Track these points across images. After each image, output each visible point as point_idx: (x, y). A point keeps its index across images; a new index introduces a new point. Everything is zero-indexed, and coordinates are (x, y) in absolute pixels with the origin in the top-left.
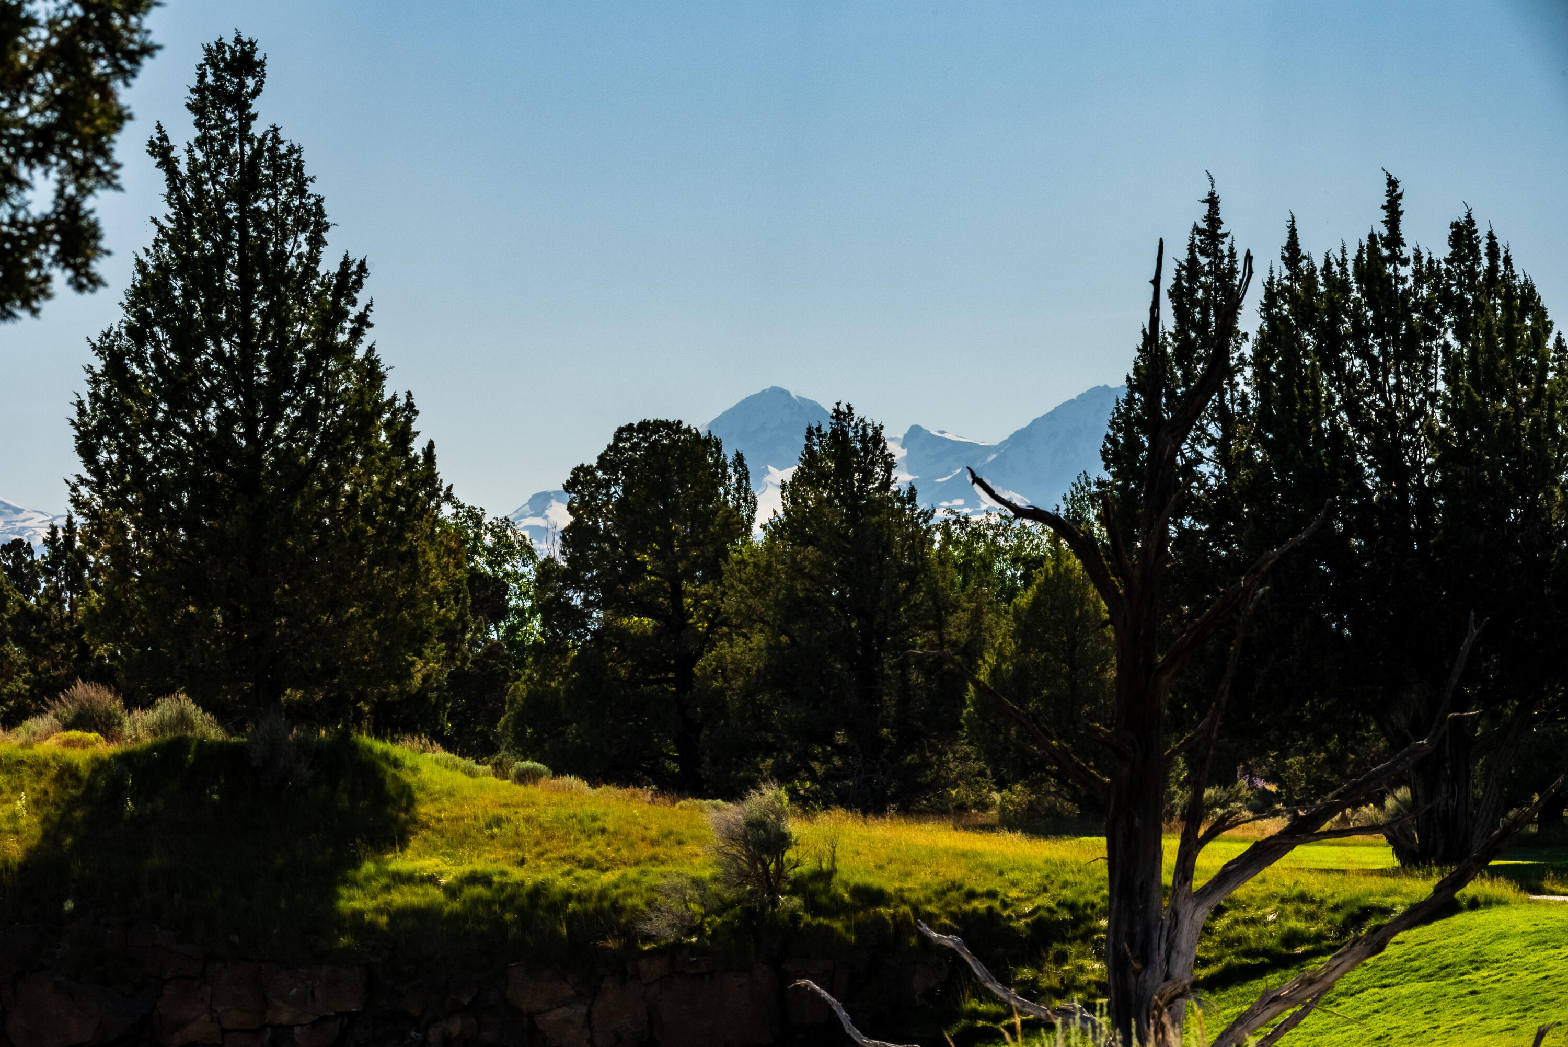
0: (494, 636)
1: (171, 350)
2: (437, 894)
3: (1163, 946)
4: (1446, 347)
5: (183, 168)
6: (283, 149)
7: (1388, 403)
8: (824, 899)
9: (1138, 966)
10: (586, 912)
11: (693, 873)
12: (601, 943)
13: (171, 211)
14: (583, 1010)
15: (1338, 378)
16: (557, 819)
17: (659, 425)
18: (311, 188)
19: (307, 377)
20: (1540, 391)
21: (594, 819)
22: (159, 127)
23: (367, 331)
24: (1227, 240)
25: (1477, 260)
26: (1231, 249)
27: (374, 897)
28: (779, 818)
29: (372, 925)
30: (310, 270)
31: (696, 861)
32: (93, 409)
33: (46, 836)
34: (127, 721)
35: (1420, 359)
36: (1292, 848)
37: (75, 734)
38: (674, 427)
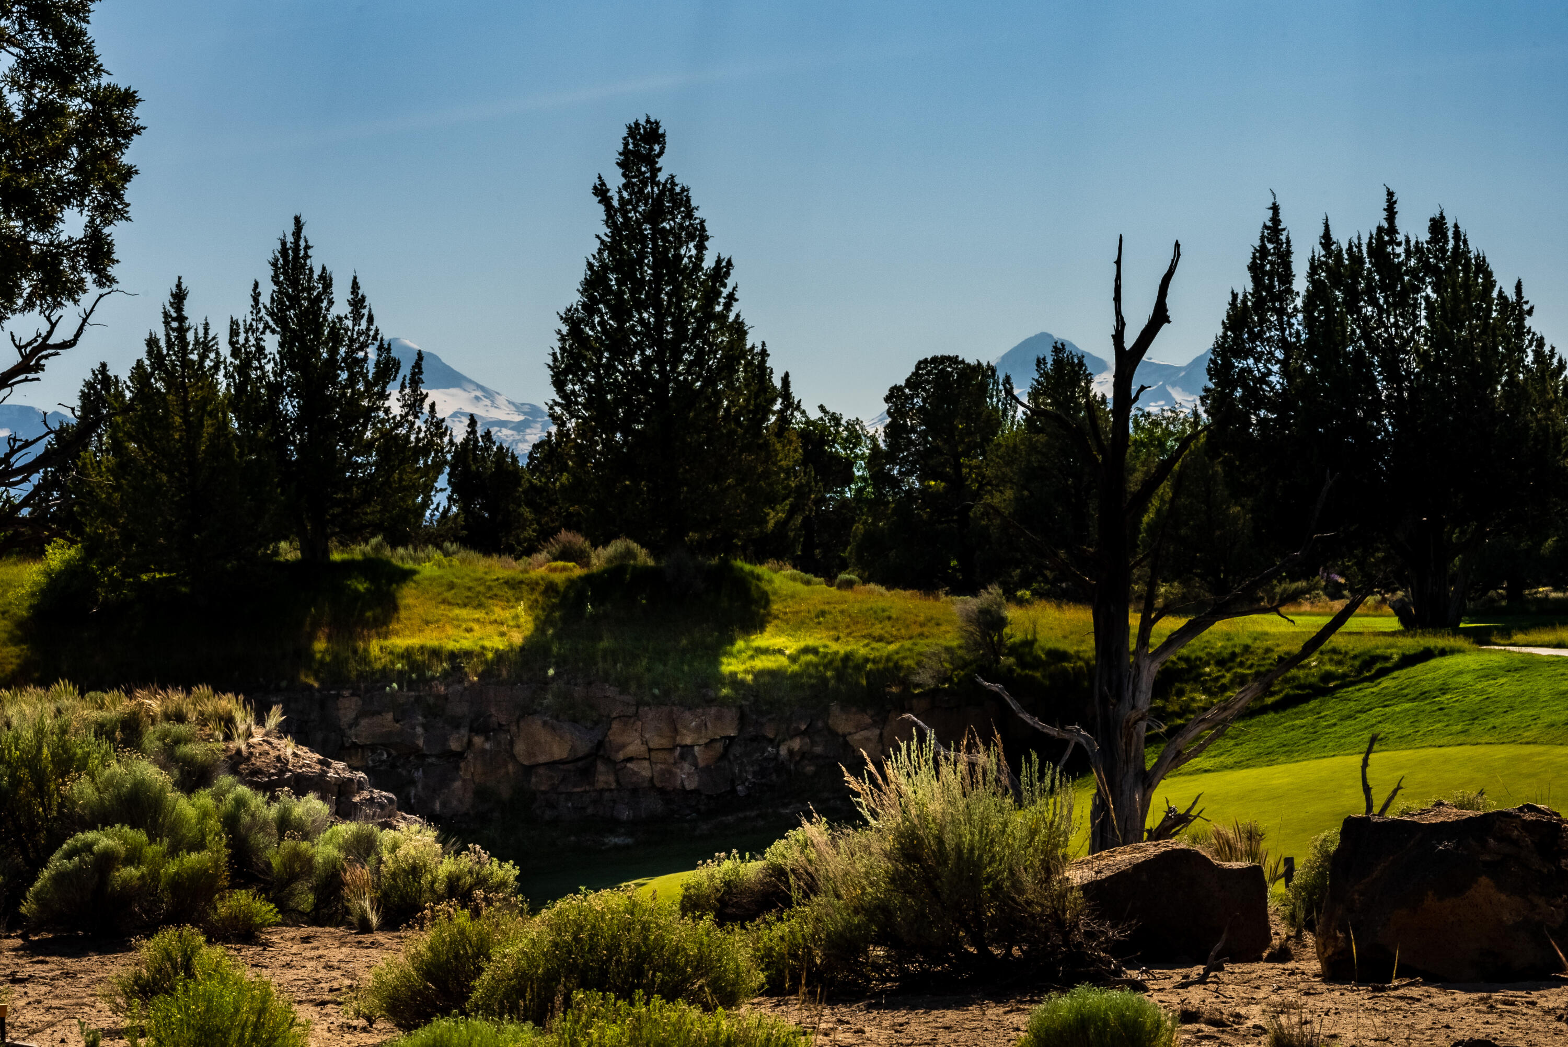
0: (848, 495)
1: (610, 318)
2: (783, 661)
3: (1131, 687)
4: (1427, 298)
5: (615, 203)
6: (678, 189)
7: (1390, 335)
8: (1028, 659)
9: (1114, 701)
10: (878, 670)
11: (945, 643)
12: (887, 689)
13: (608, 231)
14: (877, 732)
15: (1358, 319)
16: (860, 611)
17: (944, 359)
18: (696, 214)
19: (697, 333)
20: (1487, 324)
21: (883, 610)
22: (600, 177)
23: (735, 304)
24: (1285, 233)
25: (1447, 242)
26: (1288, 238)
27: (744, 663)
28: (1000, 608)
29: (743, 682)
30: (697, 266)
31: (948, 636)
32: (562, 357)
33: (537, 629)
34: (593, 555)
35: (1410, 305)
36: (1213, 623)
37: (560, 564)
38: (954, 360)
